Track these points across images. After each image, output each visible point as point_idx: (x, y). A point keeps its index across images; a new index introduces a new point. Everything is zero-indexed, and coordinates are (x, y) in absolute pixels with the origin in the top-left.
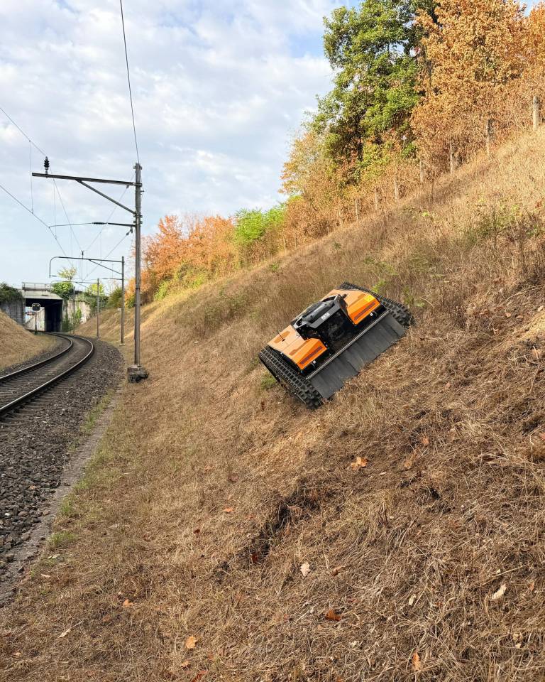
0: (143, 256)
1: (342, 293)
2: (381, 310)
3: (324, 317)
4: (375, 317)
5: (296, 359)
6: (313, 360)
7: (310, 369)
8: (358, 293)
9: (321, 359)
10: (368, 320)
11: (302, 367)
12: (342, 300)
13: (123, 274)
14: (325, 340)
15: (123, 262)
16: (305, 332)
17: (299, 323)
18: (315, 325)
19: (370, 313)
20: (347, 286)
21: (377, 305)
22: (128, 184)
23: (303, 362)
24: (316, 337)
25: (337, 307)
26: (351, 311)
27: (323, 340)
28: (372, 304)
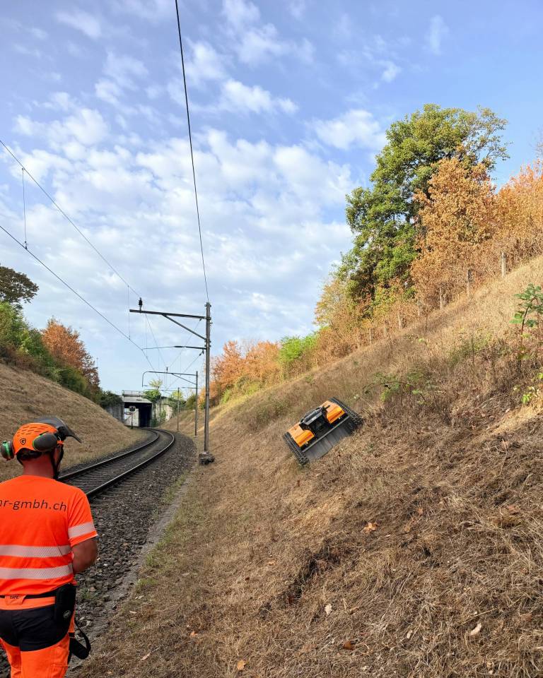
0: (212, 371)
2: (344, 416)
3: (313, 419)
4: (341, 420)
5: (298, 440)
6: (306, 442)
7: (304, 447)
8: (335, 405)
9: (311, 442)
10: (338, 421)
11: (300, 446)
13: (197, 384)
14: (313, 431)
15: (197, 376)
16: (303, 426)
17: (301, 422)
18: (309, 423)
19: (339, 417)
21: (343, 413)
22: (201, 318)
23: (300, 443)
24: (309, 429)
25: (321, 413)
26: (328, 416)
28: (341, 412)
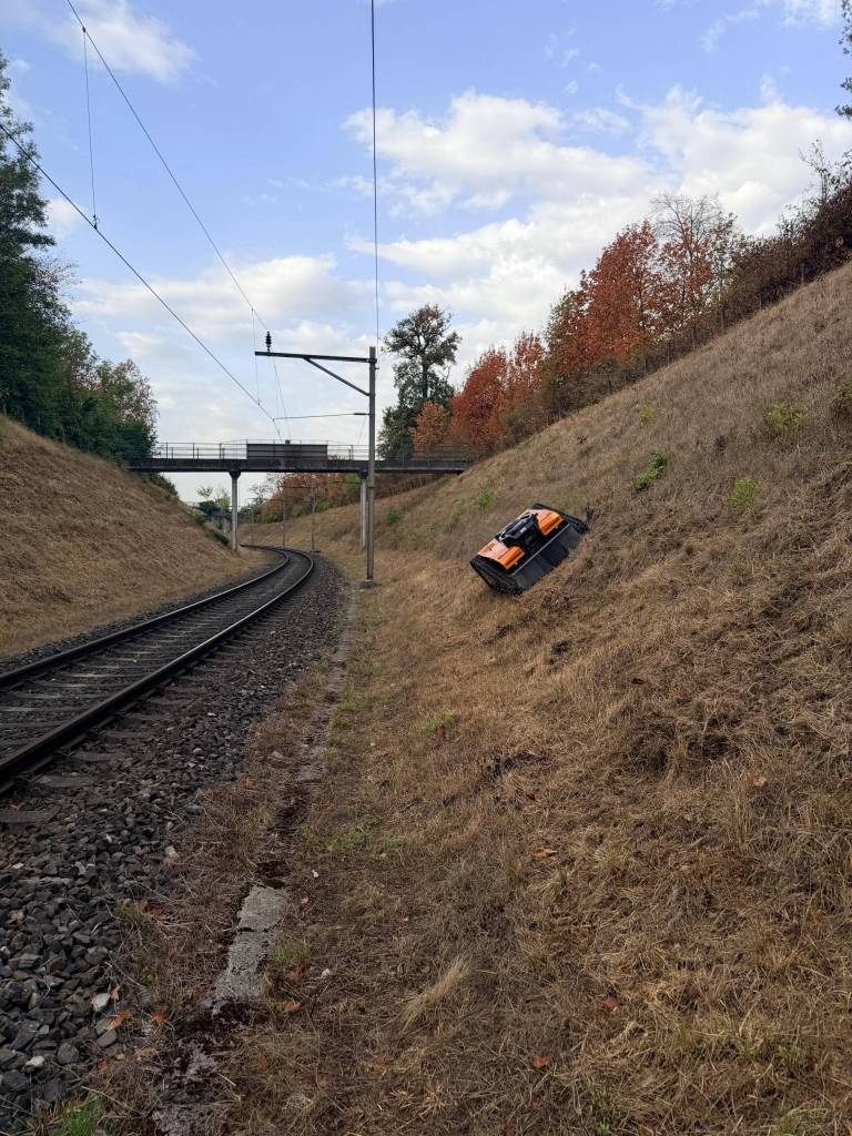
1: (534, 512)
2: (563, 524)
3: (522, 531)
4: (559, 529)
5: (503, 562)
6: (515, 562)
7: (513, 569)
8: (547, 511)
9: (520, 562)
10: (555, 532)
11: (507, 568)
12: (534, 517)
14: (522, 546)
16: (509, 543)
17: (503, 536)
18: (516, 537)
19: (556, 526)
20: (539, 506)
21: (561, 520)
23: (507, 564)
24: (516, 545)
25: (532, 523)
26: (541, 526)
27: (521, 547)
28: (557, 519)
